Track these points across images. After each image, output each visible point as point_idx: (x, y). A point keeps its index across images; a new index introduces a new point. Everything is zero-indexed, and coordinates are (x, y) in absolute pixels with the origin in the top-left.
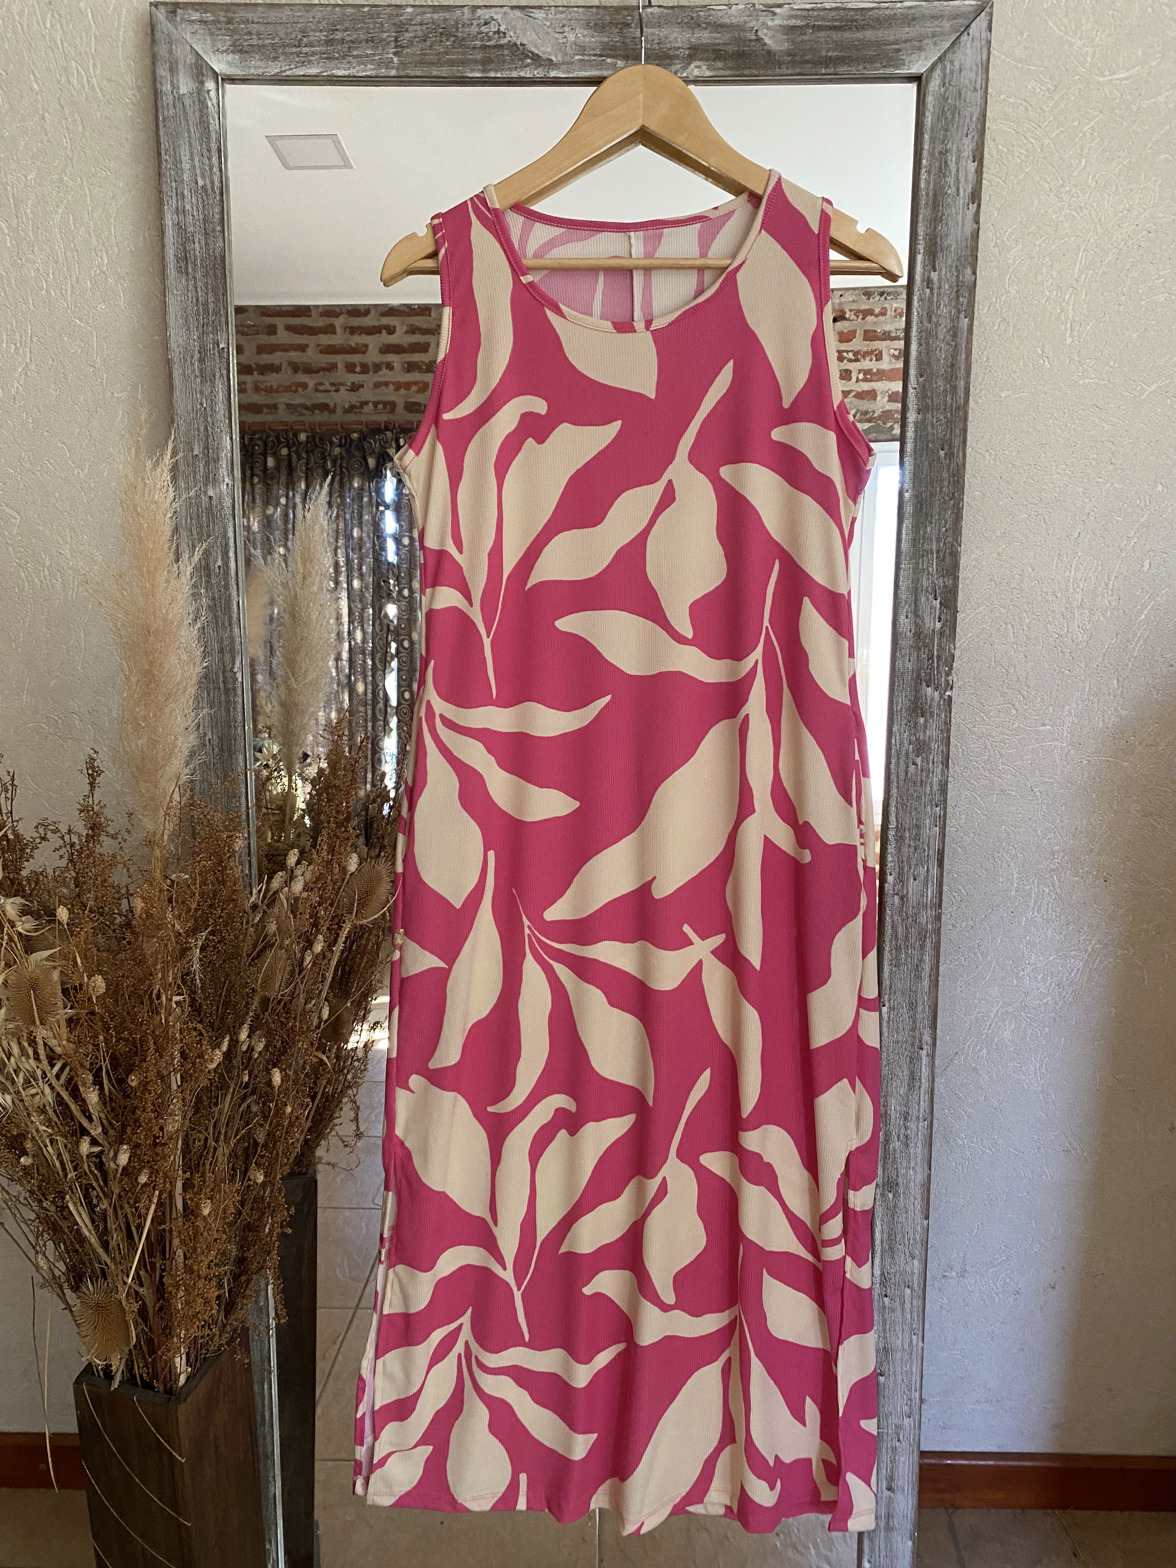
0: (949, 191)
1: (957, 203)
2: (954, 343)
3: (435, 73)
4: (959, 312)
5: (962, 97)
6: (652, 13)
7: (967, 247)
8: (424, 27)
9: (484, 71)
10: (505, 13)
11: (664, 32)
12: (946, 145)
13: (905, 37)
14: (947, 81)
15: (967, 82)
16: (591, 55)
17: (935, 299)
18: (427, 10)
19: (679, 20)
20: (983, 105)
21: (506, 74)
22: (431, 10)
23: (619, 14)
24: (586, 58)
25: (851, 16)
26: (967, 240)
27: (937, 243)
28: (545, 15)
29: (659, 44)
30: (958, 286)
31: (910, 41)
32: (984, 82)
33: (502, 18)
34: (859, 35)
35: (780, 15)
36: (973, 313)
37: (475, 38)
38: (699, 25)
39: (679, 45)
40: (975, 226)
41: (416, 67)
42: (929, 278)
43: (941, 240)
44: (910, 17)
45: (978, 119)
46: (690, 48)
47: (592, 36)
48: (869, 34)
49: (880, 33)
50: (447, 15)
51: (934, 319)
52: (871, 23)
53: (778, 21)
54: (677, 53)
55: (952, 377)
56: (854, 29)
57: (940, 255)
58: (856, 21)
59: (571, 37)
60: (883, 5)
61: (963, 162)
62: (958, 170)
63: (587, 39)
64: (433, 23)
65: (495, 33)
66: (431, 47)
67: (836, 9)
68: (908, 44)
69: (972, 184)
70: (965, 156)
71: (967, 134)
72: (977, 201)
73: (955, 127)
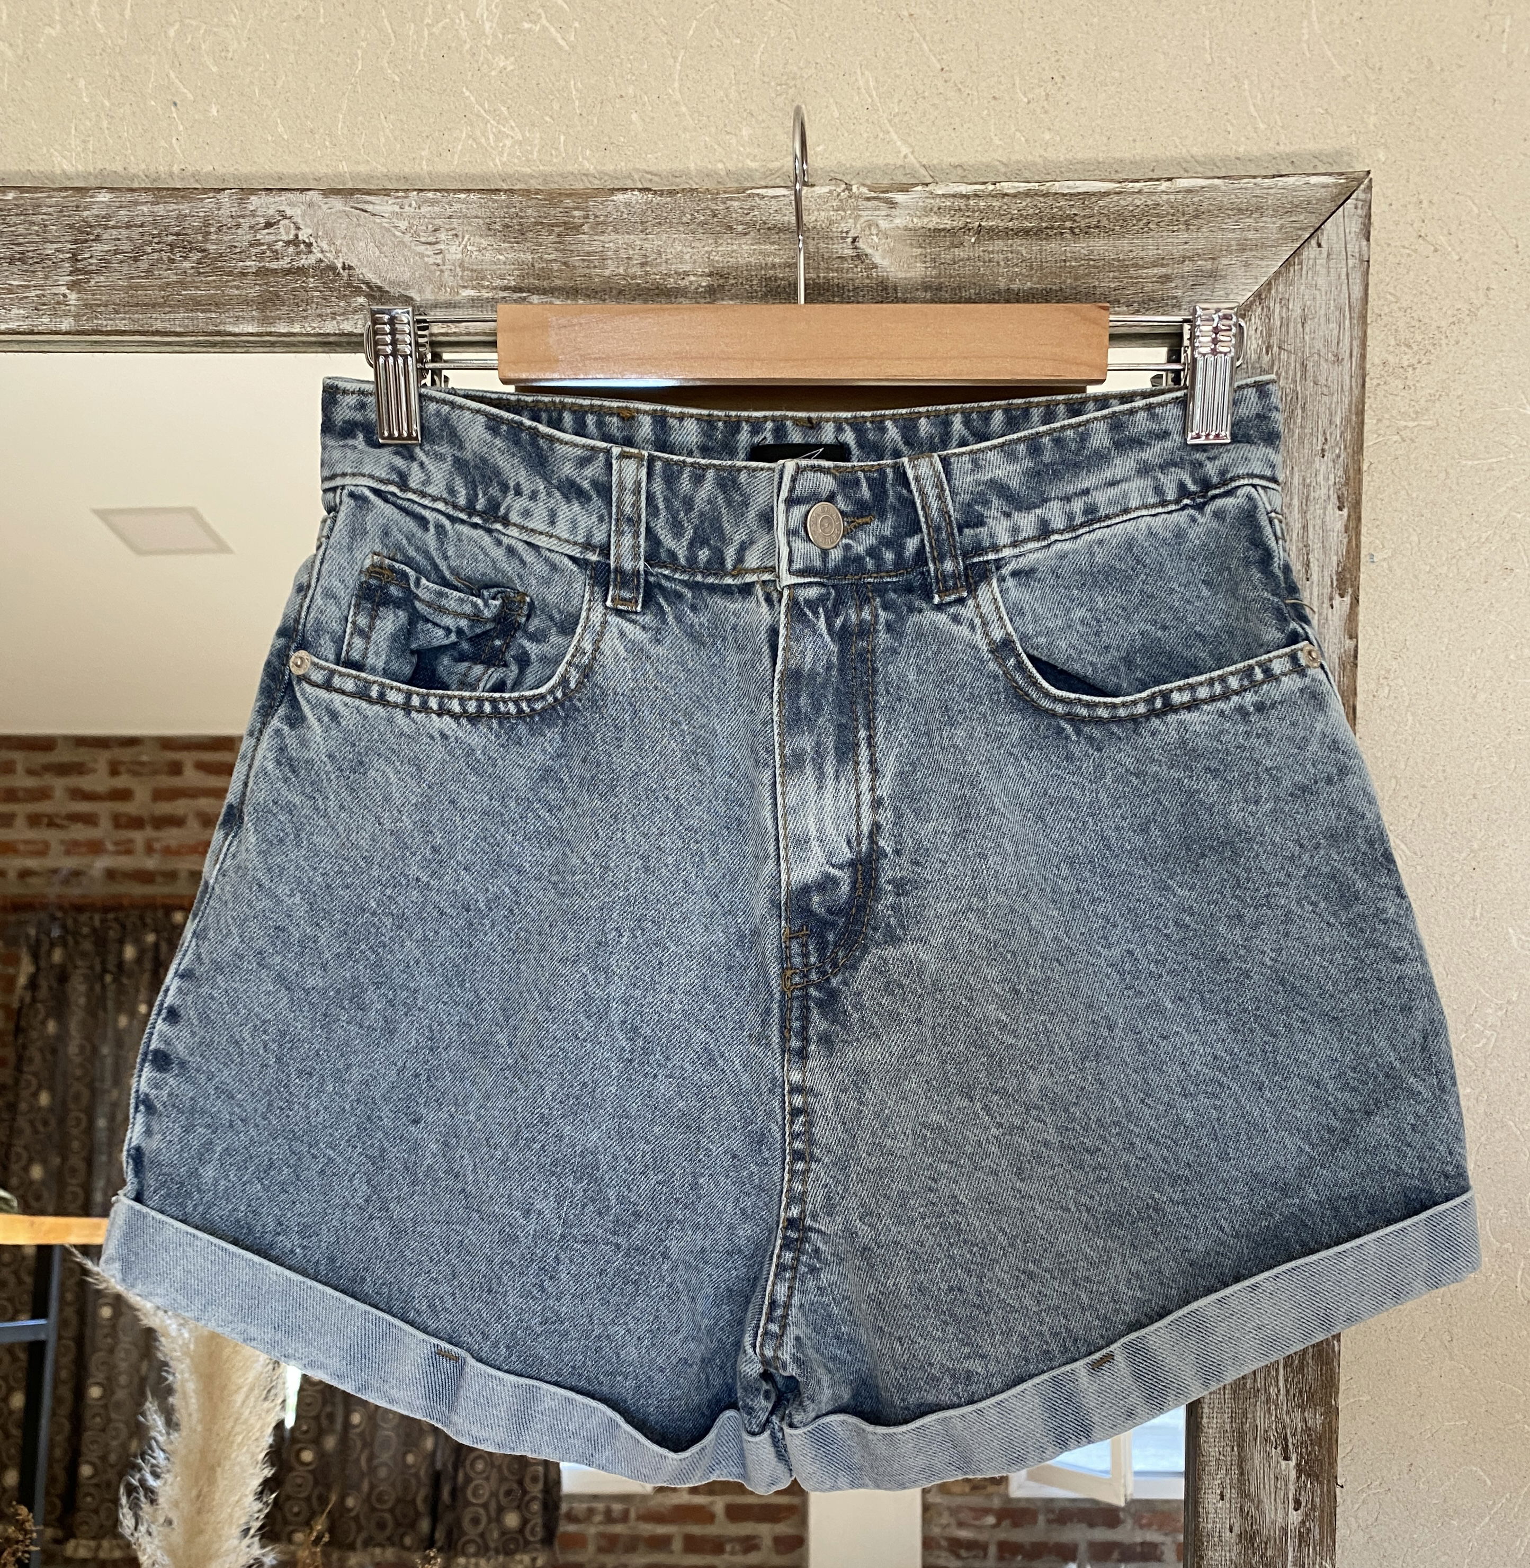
3: (159, 326)
5: (1310, 374)
6: (628, 204)
8: (135, 233)
9: (265, 320)
10: (310, 205)
11: (654, 242)
13: (1177, 252)
14: (1274, 341)
15: (1319, 345)
16: (495, 288)
18: (143, 197)
19: (685, 220)
20: (1356, 392)
21: (312, 327)
22: (150, 198)
23: (555, 206)
24: (485, 294)
25: (1060, 208)
28: (397, 208)
29: (643, 265)
31: (1191, 259)
32: (1355, 343)
33: (303, 216)
34: (1080, 247)
35: (907, 207)
37: (244, 254)
38: (730, 228)
39: (687, 268)
40: (1349, 644)
41: (117, 312)
44: (1191, 210)
45: (1349, 421)
46: (711, 275)
47: (499, 251)
48: (1100, 246)
49: (1124, 244)
50: (185, 208)
52: (1104, 222)
53: (901, 220)
54: (682, 283)
56: (1069, 236)
58: (1071, 218)
59: (454, 252)
60: (1131, 184)
61: (1315, 510)
62: (1305, 527)
63: (488, 256)
64: (155, 223)
65: (288, 243)
66: (148, 271)
67: (1027, 194)
68: (1188, 267)
69: (1337, 554)
70: (1320, 497)
71: (1323, 450)
72: (1350, 590)
73: (1296, 436)
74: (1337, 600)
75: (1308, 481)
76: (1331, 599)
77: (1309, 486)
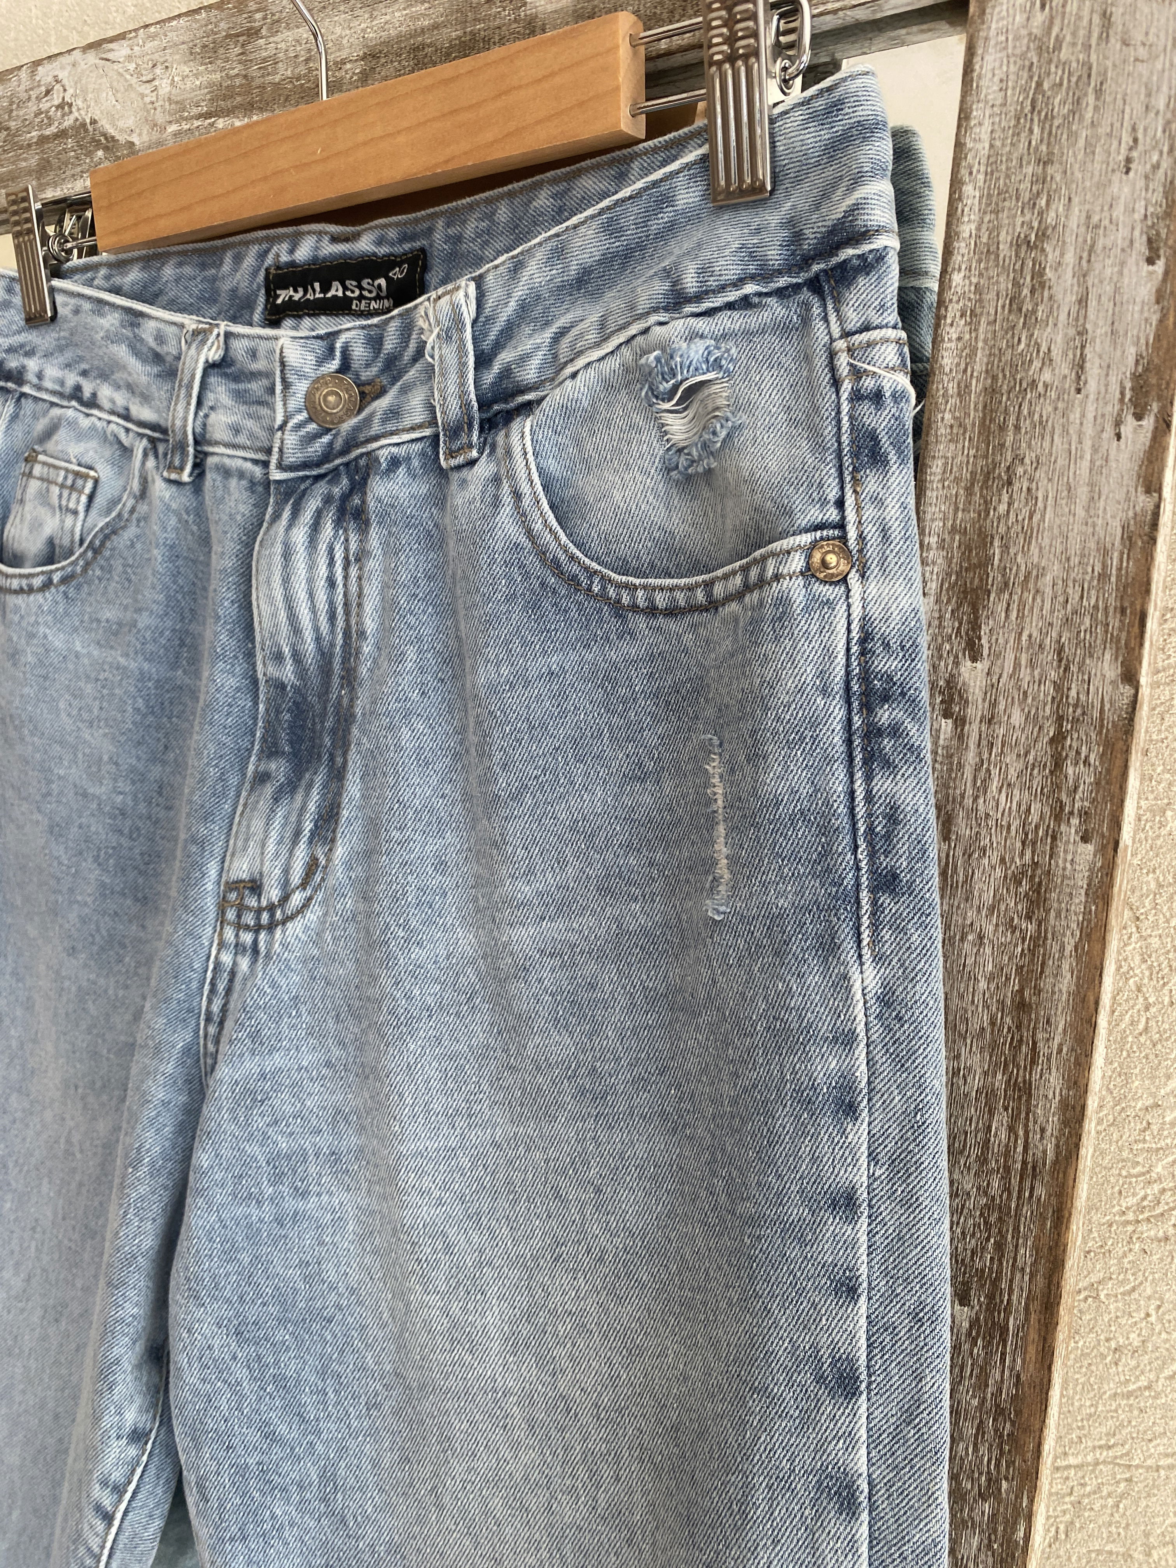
0: (1046, 376)
1: (1075, 416)
2: (1031, 928)
4: (1059, 814)
5: (1117, 28)
7: (1103, 576)
10: (74, 64)
12: (1040, 213)
16: (192, 118)
17: (971, 757)
24: (185, 126)
26: (1106, 553)
27: (988, 560)
28: (129, 51)
30: (1060, 719)
33: (70, 76)
36: (1116, 824)
37: (31, 126)
40: (1144, 501)
42: (951, 682)
43: (1005, 548)
46: (364, 57)
47: (197, 76)
51: (962, 828)
55: (1016, 1048)
57: (997, 604)
59: (165, 87)
61: (1105, 268)
62: (1083, 302)
63: (189, 83)
65: (58, 107)
69: (1137, 344)
70: (1114, 245)
71: (1128, 160)
72: (1155, 406)
73: (1081, 143)
74: (1129, 425)
75: (1095, 219)
76: (1118, 423)
77: (1097, 227)
